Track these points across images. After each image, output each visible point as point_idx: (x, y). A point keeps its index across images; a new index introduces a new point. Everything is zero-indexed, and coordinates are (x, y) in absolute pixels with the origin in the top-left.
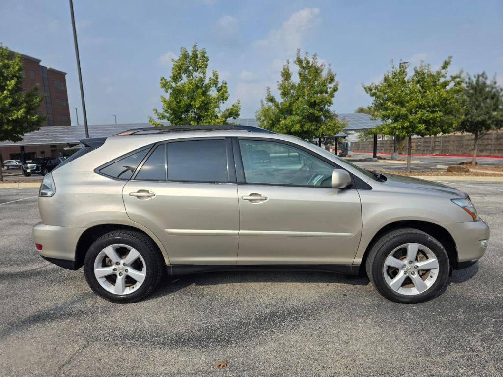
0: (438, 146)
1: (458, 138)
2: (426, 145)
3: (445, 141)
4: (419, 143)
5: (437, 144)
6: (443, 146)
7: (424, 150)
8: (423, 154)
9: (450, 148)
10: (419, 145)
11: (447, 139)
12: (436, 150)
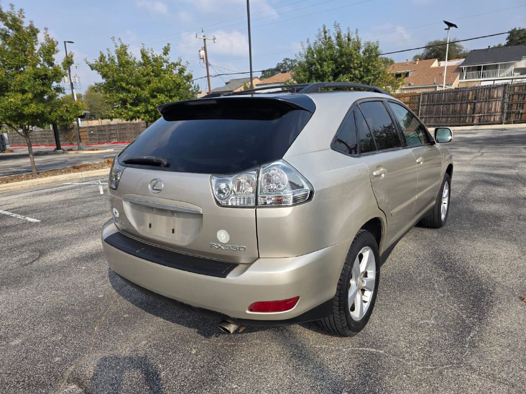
0: (114, 134)
1: (133, 126)
2: (100, 133)
3: (121, 129)
4: (92, 132)
5: (112, 132)
6: (120, 134)
7: (99, 139)
8: (99, 143)
9: (128, 135)
10: (92, 134)
11: (122, 127)
12: (113, 138)
